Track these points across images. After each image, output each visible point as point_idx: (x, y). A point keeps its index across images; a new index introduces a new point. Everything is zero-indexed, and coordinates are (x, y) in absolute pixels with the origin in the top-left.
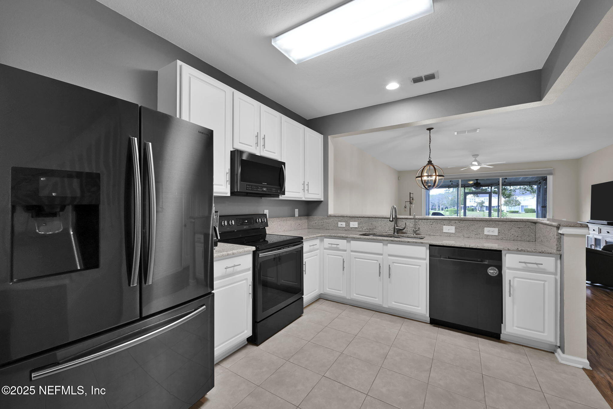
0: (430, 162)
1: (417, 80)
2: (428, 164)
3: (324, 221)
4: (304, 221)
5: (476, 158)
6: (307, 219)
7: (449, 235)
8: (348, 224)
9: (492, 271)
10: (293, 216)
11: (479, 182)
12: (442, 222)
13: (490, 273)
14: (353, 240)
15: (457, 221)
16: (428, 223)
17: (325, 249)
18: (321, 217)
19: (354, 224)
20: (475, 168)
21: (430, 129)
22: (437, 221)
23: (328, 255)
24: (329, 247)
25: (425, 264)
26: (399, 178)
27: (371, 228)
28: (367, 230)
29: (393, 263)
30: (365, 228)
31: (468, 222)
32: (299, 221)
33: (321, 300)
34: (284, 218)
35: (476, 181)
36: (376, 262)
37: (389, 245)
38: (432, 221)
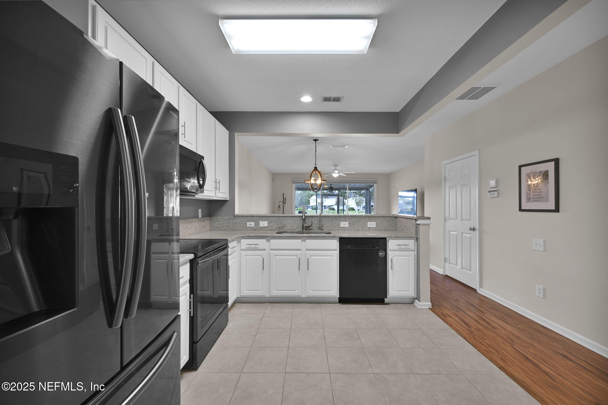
0: (316, 169)
1: (327, 99)
2: (314, 170)
3: (231, 222)
4: (206, 223)
5: (336, 168)
6: (210, 220)
7: (344, 229)
8: (257, 224)
9: (381, 254)
10: (197, 217)
11: (332, 186)
12: (339, 219)
13: (380, 255)
14: (272, 239)
15: (350, 218)
16: (329, 220)
17: (242, 250)
18: (227, 218)
19: (264, 224)
20: (335, 175)
21: (316, 140)
22: (336, 218)
23: (245, 256)
24: (247, 248)
25: (336, 254)
26: (273, 180)
27: (281, 226)
28: (277, 229)
29: (311, 256)
30: (275, 227)
31: (357, 218)
32: (202, 223)
33: (237, 304)
34: (190, 220)
35: (330, 186)
36: (295, 257)
37: (307, 240)
38: (332, 218)
